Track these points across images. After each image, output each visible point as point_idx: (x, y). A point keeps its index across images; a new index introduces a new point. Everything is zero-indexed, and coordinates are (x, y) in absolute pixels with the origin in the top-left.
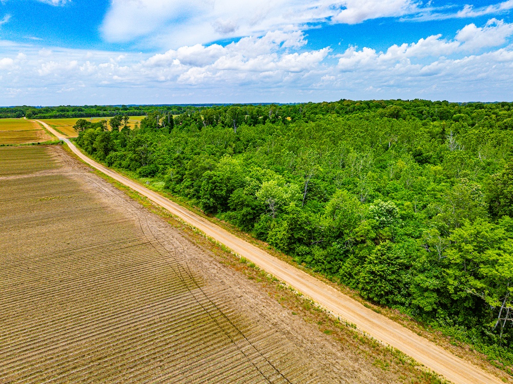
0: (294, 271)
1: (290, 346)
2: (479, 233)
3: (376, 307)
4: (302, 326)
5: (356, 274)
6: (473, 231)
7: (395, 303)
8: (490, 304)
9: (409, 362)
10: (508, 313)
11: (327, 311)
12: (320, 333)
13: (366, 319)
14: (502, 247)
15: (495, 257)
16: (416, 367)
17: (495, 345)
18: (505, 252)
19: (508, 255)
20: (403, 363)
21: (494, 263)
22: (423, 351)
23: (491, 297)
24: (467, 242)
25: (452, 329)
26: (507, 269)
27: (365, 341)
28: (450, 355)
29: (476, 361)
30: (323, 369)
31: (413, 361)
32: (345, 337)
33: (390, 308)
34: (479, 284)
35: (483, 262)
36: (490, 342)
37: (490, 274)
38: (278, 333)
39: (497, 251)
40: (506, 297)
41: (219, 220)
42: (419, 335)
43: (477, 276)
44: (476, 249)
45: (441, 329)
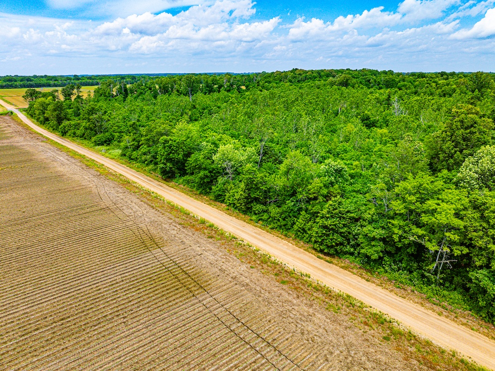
0: (251, 229)
1: (249, 297)
2: (421, 185)
3: (328, 258)
4: (260, 278)
5: (309, 229)
6: (416, 184)
7: (346, 253)
8: (430, 248)
9: (359, 304)
10: (444, 256)
11: (283, 264)
12: (277, 284)
13: (319, 269)
14: (440, 197)
15: (434, 206)
16: (364, 309)
17: (433, 285)
18: (443, 201)
19: (445, 204)
20: (354, 306)
21: (433, 212)
22: (371, 295)
23: (431, 242)
24: (410, 194)
25: (397, 274)
26: (444, 216)
27: (318, 289)
28: (395, 296)
29: (416, 300)
30: (280, 316)
31: (362, 303)
32: (300, 285)
33: (340, 258)
34: (420, 232)
35: (424, 212)
36: (429, 283)
37: (430, 222)
38: (237, 286)
39: (436, 201)
40: (444, 241)
41: (177, 184)
42: (368, 280)
43: (419, 225)
44: (419, 200)
45: (386, 274)
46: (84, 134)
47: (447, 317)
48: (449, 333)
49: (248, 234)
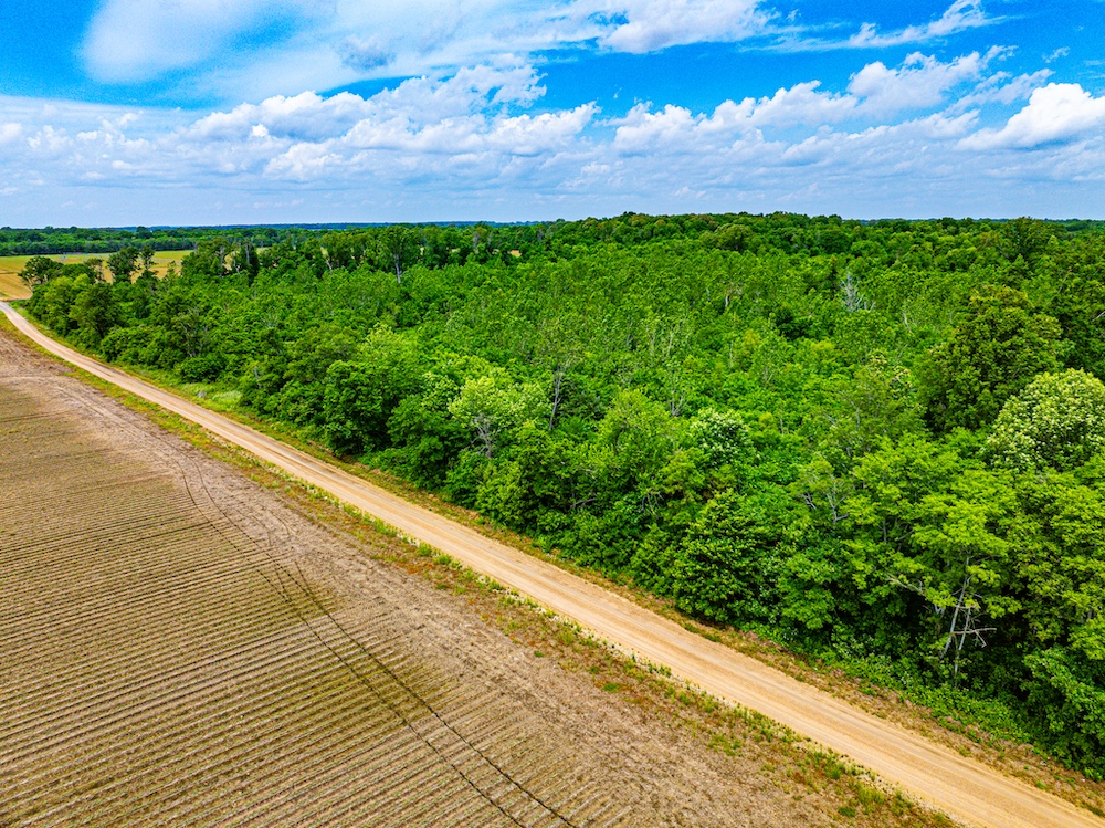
0: (536, 567)
1: (532, 723)
2: (909, 462)
3: (710, 630)
4: (557, 680)
5: (666, 565)
6: (898, 458)
7: (749, 618)
8: (935, 602)
9: (781, 734)
10: (968, 619)
11: (609, 645)
12: (596, 691)
13: (690, 656)
14: (954, 487)
15: (942, 508)
16: (795, 745)
17: (946, 686)
18: (960, 497)
19: (965, 503)
20: (770, 737)
21: (941, 518)
22: (807, 712)
23: (937, 589)
24: (888, 481)
25: (863, 663)
26: (965, 528)
27: (691, 701)
28: (862, 714)
29: (910, 721)
30: (604, 765)
31: (788, 732)
32: (649, 694)
33: (737, 629)
34: (913, 565)
35: (919, 521)
36: (937, 681)
37: (933, 541)
38: (505, 698)
39: (945, 497)
40: (965, 586)
41: (367, 467)
42: (800, 679)
43: (908, 551)
44: (905, 493)
45: (842, 665)
46: (157, 358)
47: (980, 758)
48: (986, 795)
49: (529, 578)
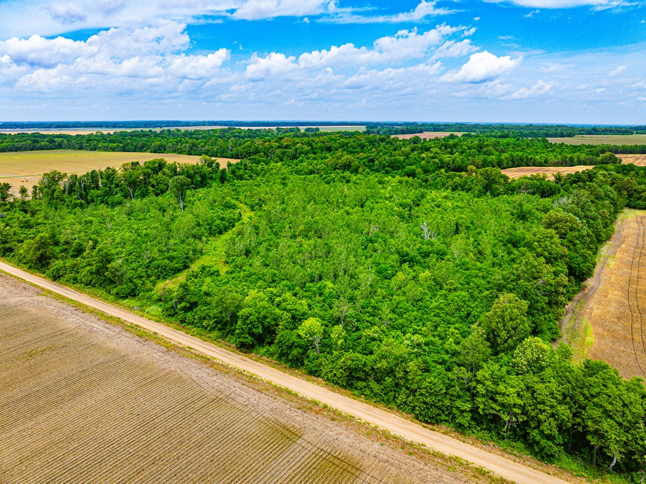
1: (394, 471)
3: (430, 426)
4: (393, 454)
5: (411, 403)
7: (441, 421)
8: (504, 419)
9: (466, 463)
11: (402, 437)
12: (407, 456)
13: (429, 438)
16: (470, 466)
17: (506, 440)
20: (462, 464)
21: (504, 394)
22: (470, 454)
23: (504, 414)
25: (480, 434)
26: (512, 398)
27: (436, 455)
28: (485, 452)
29: (498, 453)
30: (422, 481)
31: (467, 462)
32: (423, 454)
33: (438, 425)
34: (497, 407)
35: (498, 393)
36: (503, 438)
37: (502, 401)
38: (381, 463)
42: (464, 442)
45: (474, 435)
47: (519, 462)
48: (523, 473)
